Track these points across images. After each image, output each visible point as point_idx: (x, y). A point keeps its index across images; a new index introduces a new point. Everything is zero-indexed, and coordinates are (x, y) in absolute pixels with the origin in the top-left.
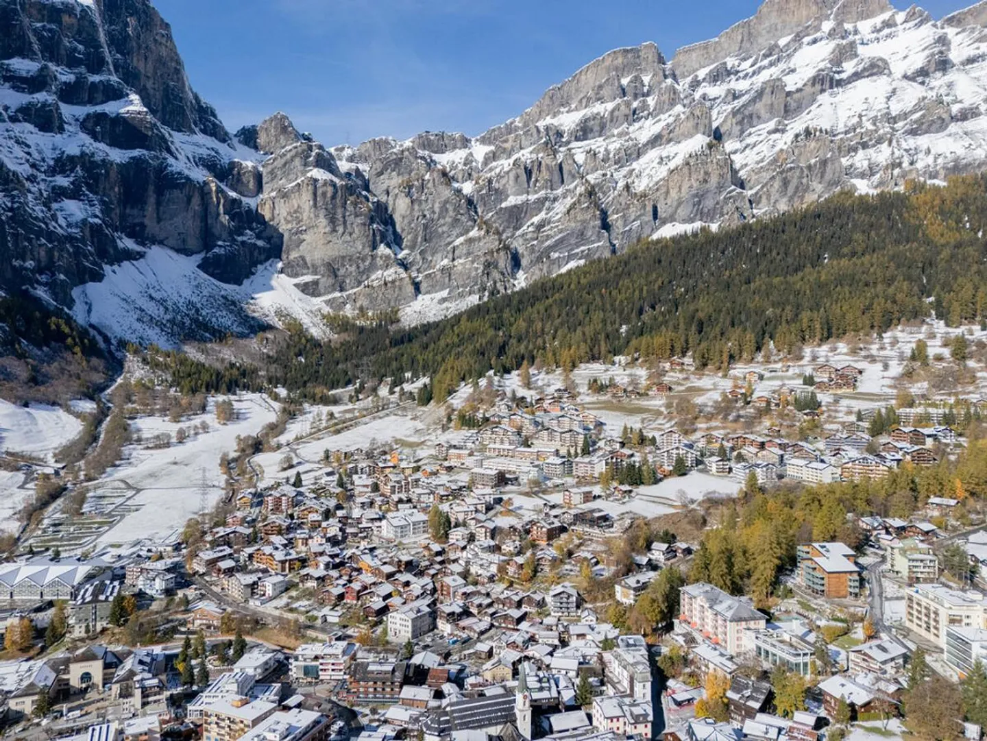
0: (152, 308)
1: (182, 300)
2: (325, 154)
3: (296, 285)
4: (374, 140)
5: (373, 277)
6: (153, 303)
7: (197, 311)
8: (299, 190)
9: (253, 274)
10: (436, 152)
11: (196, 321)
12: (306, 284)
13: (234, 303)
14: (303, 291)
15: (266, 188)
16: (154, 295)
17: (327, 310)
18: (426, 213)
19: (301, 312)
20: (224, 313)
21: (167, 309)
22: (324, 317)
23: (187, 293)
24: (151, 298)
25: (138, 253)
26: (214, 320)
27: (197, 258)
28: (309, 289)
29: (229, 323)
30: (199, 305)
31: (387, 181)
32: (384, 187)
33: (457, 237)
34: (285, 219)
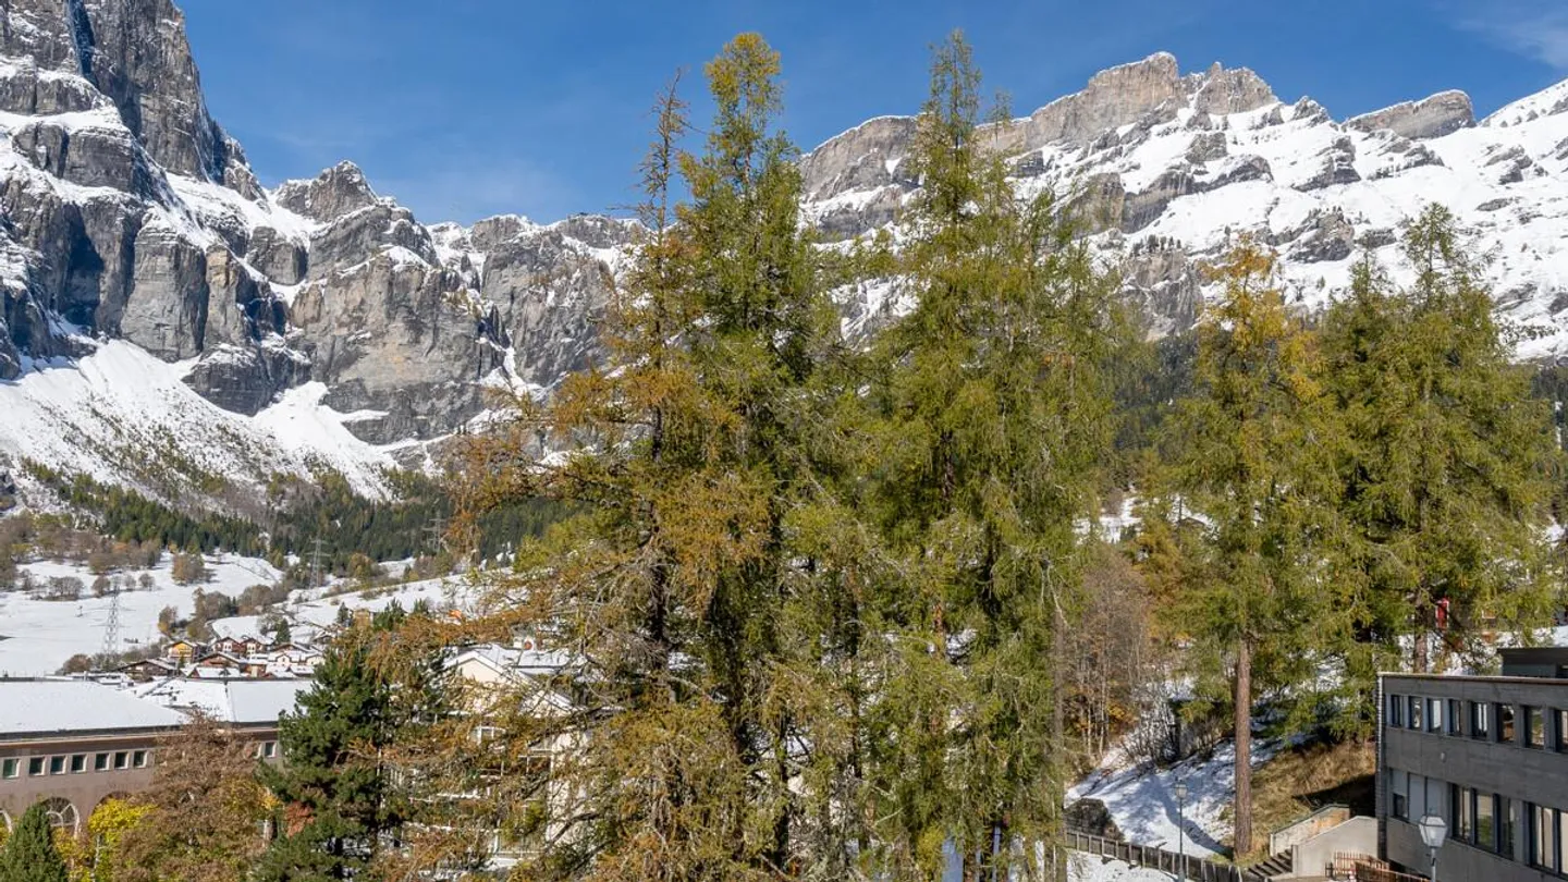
0: (92, 427)
1: (147, 424)
2: (415, 228)
3: (345, 424)
4: (497, 220)
5: (475, 420)
6: (96, 421)
7: (172, 440)
8: (366, 278)
9: (276, 401)
10: (595, 246)
11: (167, 456)
12: (362, 424)
13: (235, 437)
14: (356, 434)
15: (312, 271)
16: (99, 410)
17: (390, 463)
18: (571, 327)
19: (348, 462)
20: (218, 450)
21: (119, 432)
22: (385, 473)
23: (159, 414)
24: (96, 413)
25: (84, 346)
26: (198, 458)
27: (185, 367)
28: (368, 433)
29: (224, 466)
30: (177, 435)
31: (512, 280)
32: (507, 288)
33: (616, 365)
34: (337, 319)
